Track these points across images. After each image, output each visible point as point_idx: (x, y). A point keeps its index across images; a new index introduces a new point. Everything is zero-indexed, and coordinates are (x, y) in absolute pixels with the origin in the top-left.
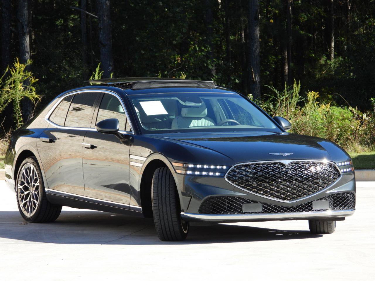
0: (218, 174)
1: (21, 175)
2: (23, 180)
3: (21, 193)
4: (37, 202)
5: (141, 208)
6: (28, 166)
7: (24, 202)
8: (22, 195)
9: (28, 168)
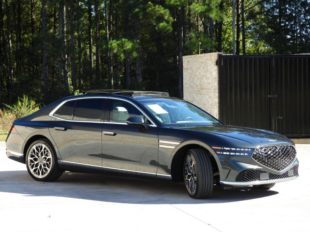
0: (246, 154)
1: (31, 150)
2: (33, 154)
3: (31, 162)
4: (48, 169)
5: (171, 176)
6: (39, 145)
7: (34, 168)
8: (32, 164)
9: (39, 147)
